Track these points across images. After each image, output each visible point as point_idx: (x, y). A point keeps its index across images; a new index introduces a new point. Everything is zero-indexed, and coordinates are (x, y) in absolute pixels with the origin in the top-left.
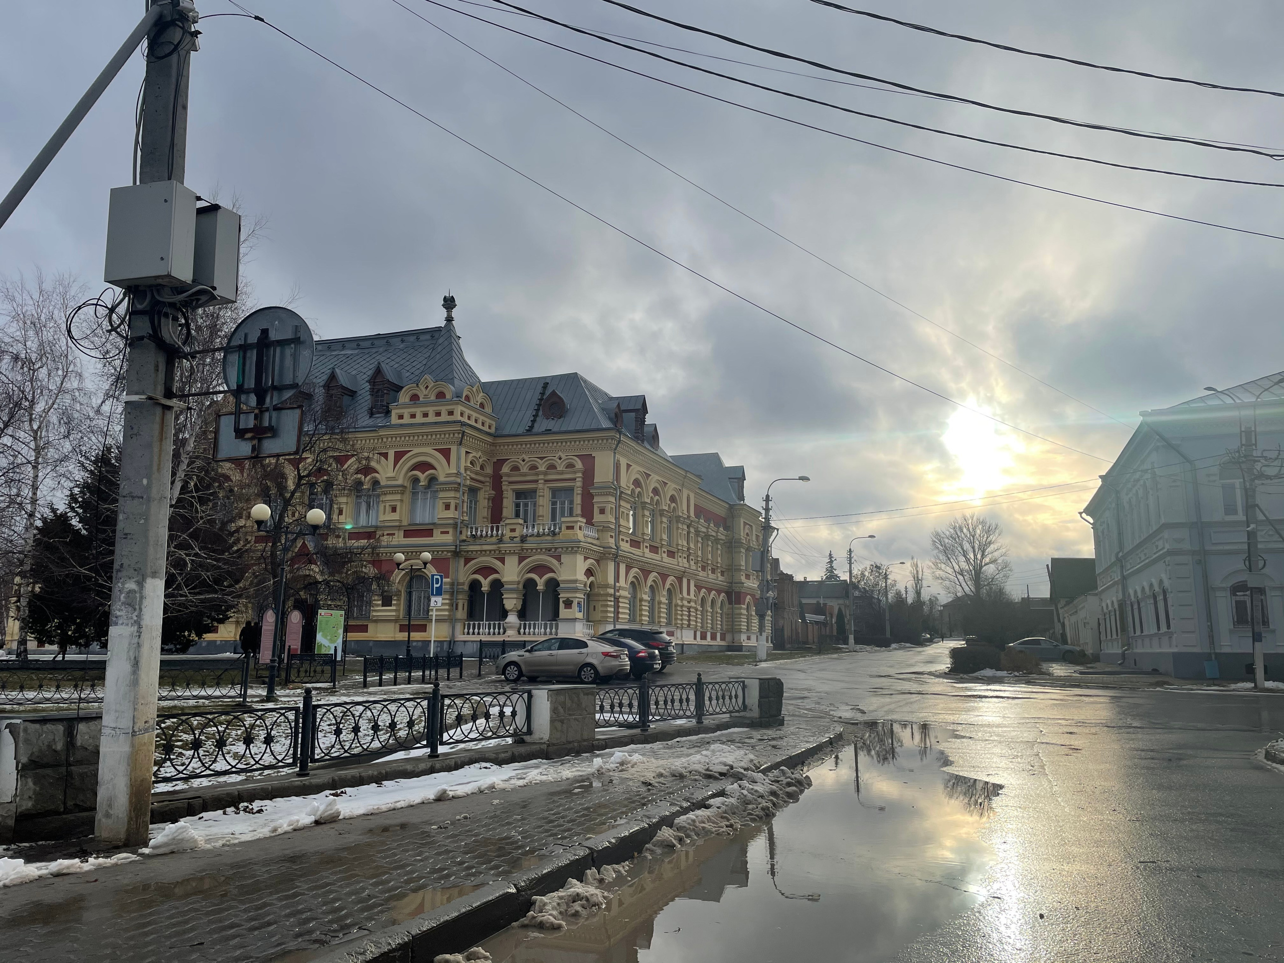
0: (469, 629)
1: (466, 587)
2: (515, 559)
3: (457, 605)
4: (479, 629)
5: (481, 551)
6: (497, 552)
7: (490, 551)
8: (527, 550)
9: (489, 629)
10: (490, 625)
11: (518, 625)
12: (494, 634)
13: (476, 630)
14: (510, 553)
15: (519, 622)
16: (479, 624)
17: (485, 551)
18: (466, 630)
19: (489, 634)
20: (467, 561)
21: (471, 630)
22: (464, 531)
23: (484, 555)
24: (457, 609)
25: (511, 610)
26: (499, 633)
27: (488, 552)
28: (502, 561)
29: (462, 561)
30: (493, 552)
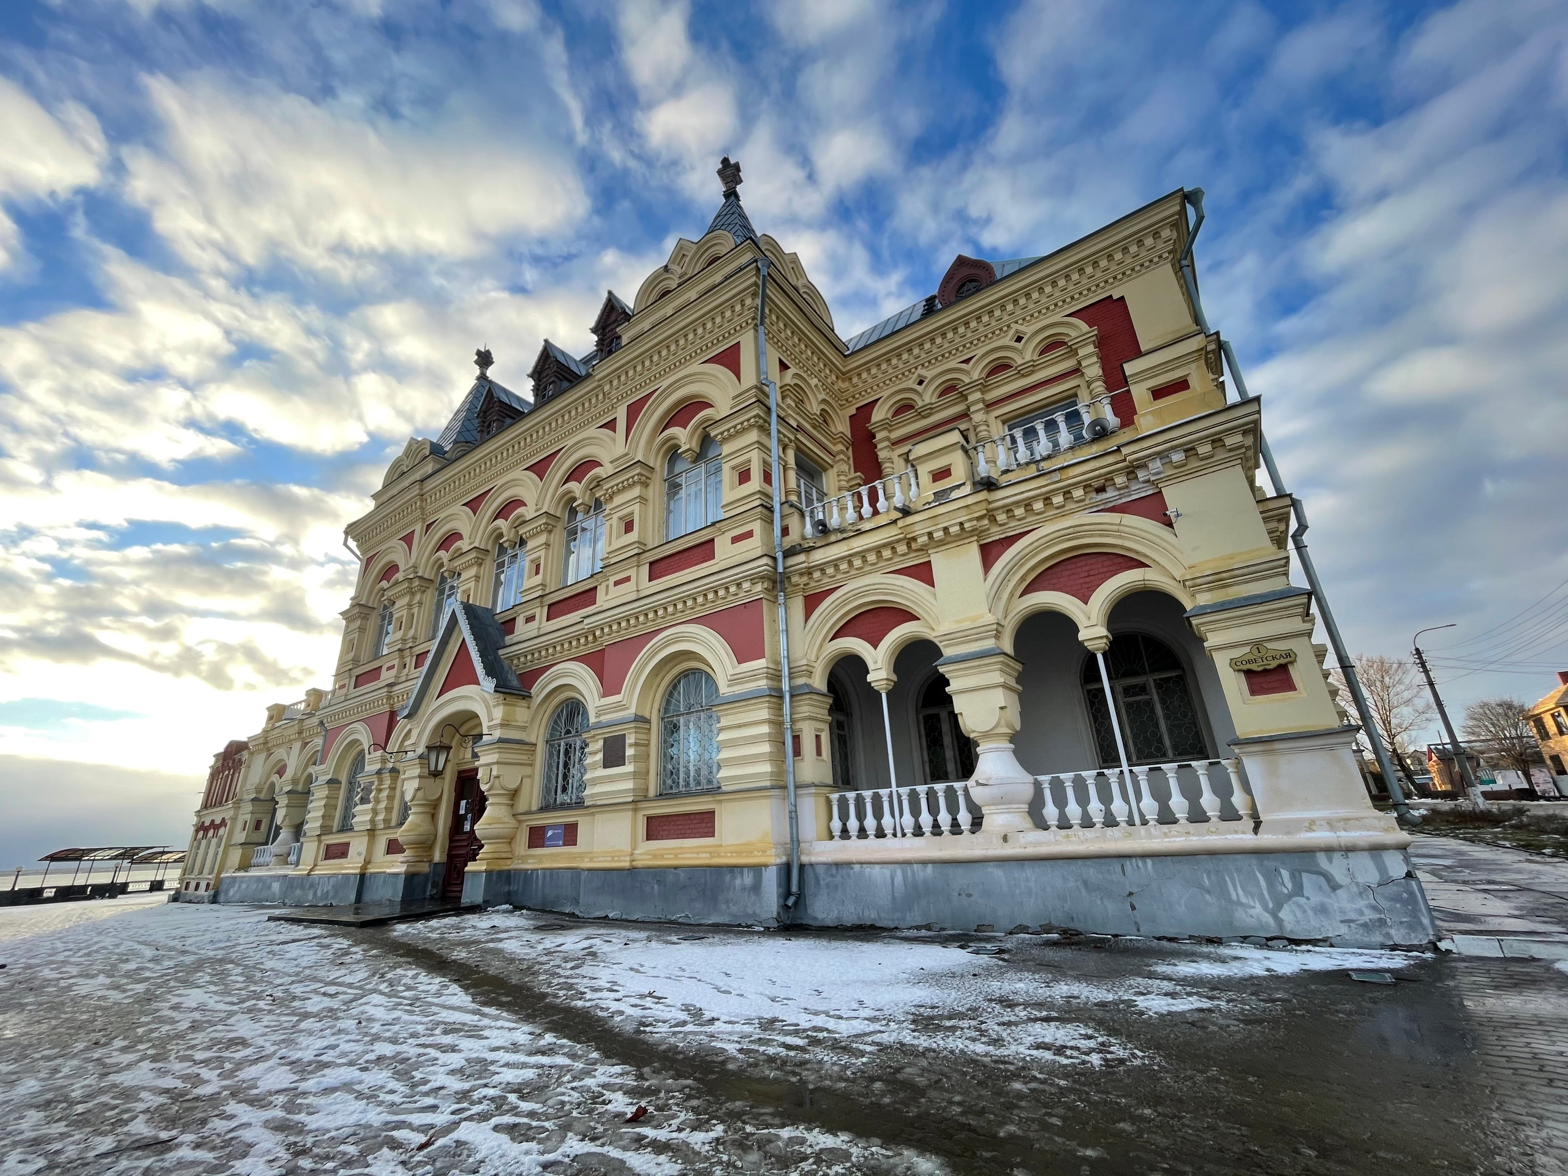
0: (844, 817)
1: (819, 682)
2: (973, 553)
3: (796, 739)
4: (878, 815)
5: (849, 559)
6: (902, 548)
7: (878, 550)
8: (1008, 510)
9: (916, 812)
10: (914, 797)
11: (1028, 792)
12: (936, 830)
13: (870, 823)
14: (947, 540)
15: (1030, 778)
16: (877, 800)
17: (862, 555)
18: (836, 824)
19: (918, 832)
20: (812, 602)
21: (853, 824)
22: (794, 522)
23: (861, 573)
24: (797, 752)
25: (987, 735)
26: (956, 829)
27: (872, 558)
28: (923, 573)
29: (798, 605)
30: (886, 553)
